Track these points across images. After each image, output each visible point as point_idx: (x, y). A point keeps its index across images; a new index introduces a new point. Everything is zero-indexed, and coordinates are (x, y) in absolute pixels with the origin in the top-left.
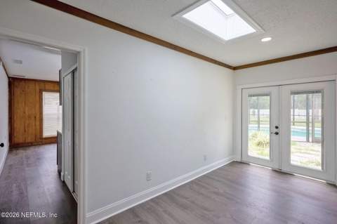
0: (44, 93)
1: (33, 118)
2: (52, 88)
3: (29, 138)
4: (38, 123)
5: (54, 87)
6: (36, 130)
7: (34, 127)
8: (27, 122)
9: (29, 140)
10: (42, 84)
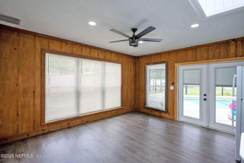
0: (47, 55)
1: (31, 94)
2: (58, 49)
3: (25, 126)
4: (38, 101)
5: (61, 47)
6: (34, 112)
7: (31, 108)
8: (22, 100)
9: (24, 129)
10: (45, 42)
